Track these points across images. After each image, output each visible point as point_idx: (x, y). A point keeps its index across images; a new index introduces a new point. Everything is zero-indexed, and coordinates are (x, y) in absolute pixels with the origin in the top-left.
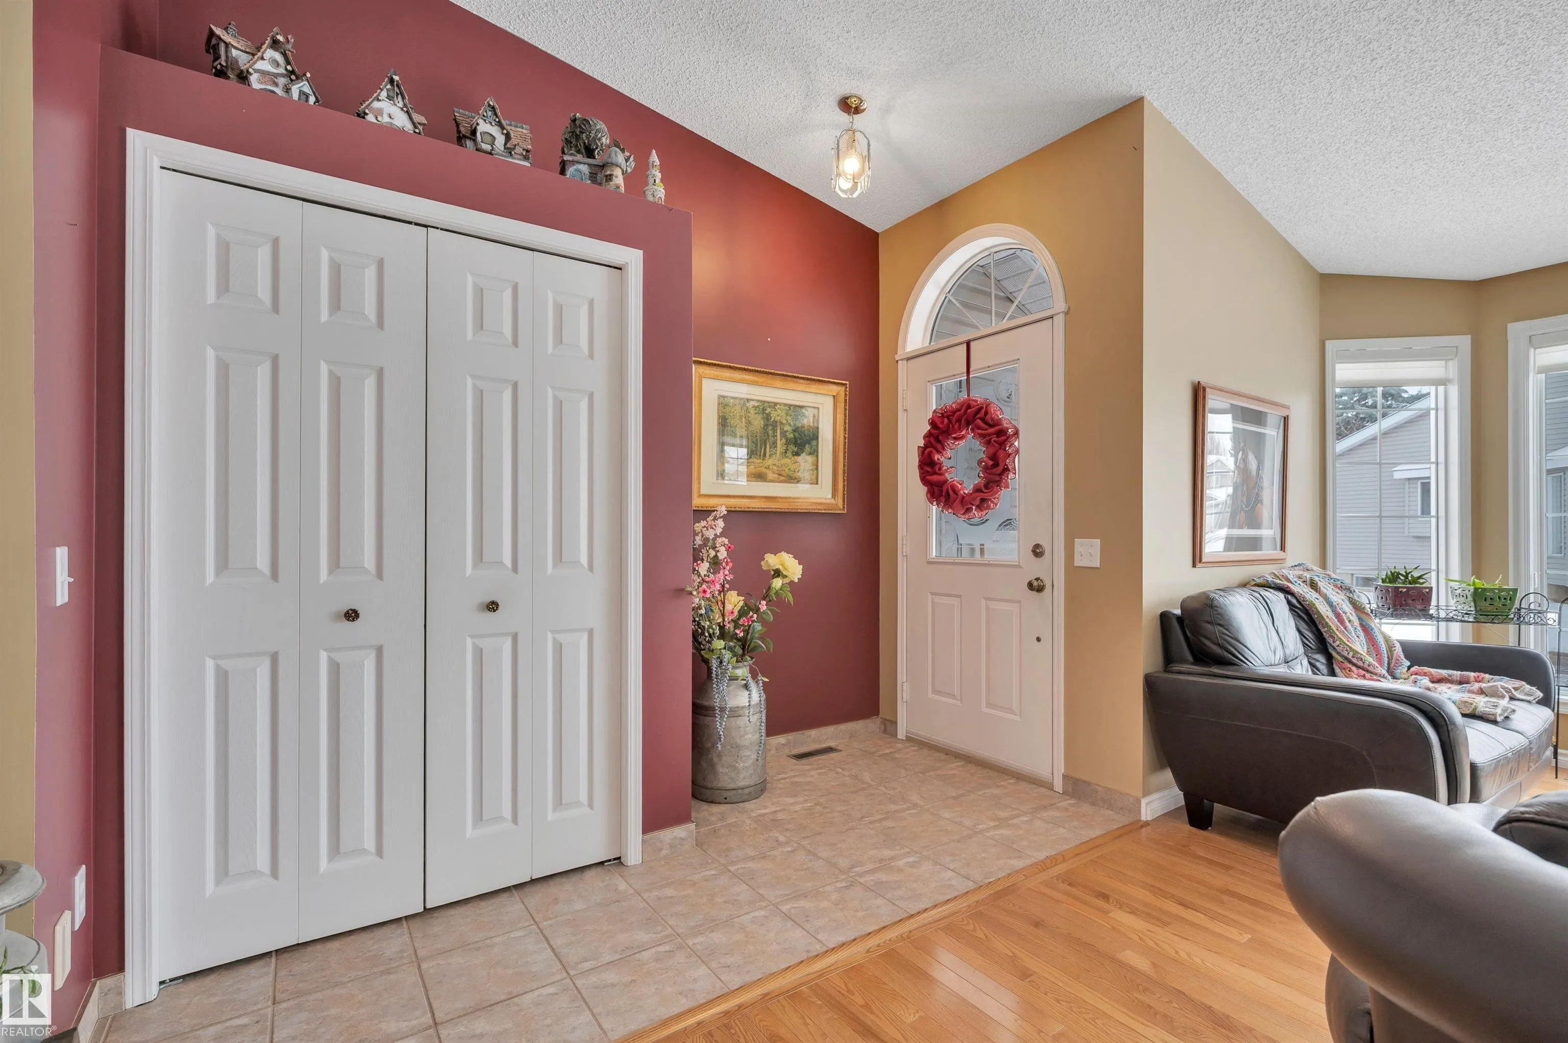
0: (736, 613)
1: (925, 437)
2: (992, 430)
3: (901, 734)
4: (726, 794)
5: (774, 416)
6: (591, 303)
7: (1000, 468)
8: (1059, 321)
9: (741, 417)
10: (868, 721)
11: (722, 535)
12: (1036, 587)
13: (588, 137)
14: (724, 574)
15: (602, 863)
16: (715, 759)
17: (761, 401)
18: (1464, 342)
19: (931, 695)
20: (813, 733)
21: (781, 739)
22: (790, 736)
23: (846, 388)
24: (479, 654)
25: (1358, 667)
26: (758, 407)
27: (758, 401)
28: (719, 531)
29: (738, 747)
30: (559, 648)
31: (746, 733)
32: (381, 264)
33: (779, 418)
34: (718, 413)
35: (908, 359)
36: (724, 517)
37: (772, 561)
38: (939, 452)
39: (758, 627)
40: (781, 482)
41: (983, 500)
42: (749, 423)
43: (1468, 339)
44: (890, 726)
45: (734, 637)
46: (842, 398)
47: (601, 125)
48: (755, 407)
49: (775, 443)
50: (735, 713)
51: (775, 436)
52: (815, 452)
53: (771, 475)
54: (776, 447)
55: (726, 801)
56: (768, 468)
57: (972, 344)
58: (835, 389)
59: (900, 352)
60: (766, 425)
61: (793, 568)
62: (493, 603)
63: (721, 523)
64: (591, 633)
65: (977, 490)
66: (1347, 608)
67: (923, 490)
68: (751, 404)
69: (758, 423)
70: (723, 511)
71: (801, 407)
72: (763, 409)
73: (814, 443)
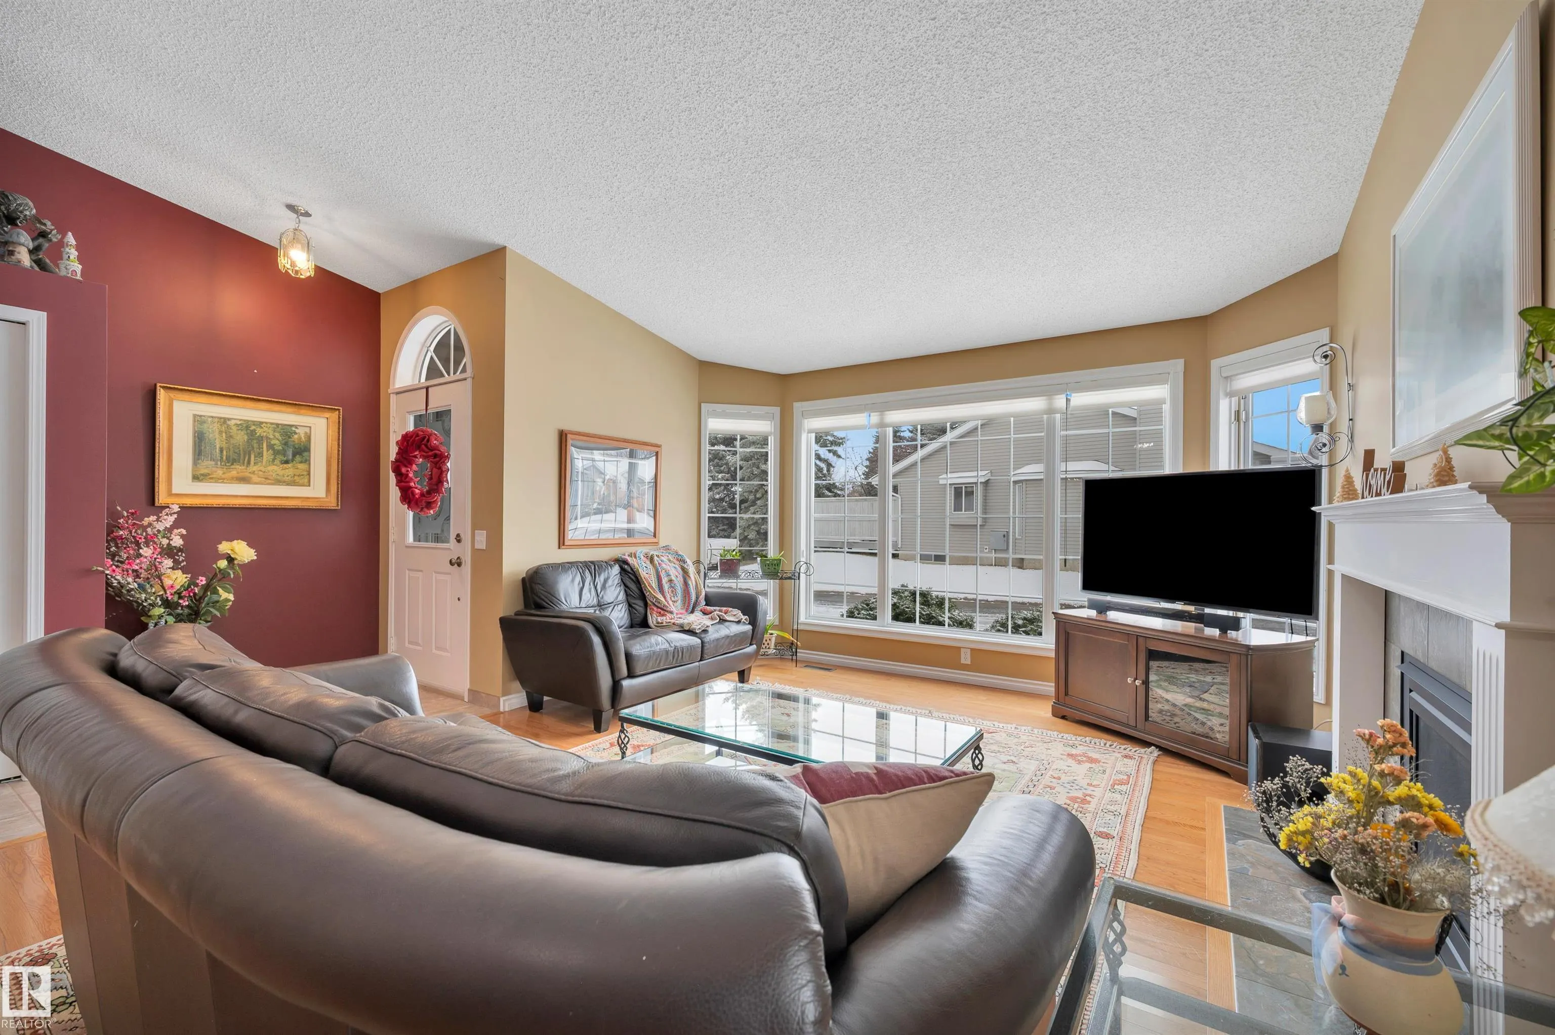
1: (398, 454)
5: (259, 432)
7: (438, 480)
8: (469, 383)
9: (220, 432)
12: (456, 563)
17: (245, 421)
18: (776, 410)
23: (339, 412)
25: (658, 607)
26: (240, 424)
27: (240, 420)
28: (169, 524)
33: (265, 434)
34: (194, 426)
35: (398, 393)
36: (179, 513)
37: (224, 547)
38: (404, 465)
40: (269, 484)
41: (429, 502)
42: (230, 436)
43: (778, 408)
46: (334, 420)
48: (237, 425)
49: (261, 453)
51: (260, 448)
52: (305, 462)
53: (255, 478)
54: (262, 456)
56: (253, 473)
57: (430, 389)
58: (327, 415)
59: (391, 387)
60: (249, 441)
61: (244, 552)
63: (172, 518)
65: (426, 494)
68: (232, 423)
69: (241, 438)
70: (176, 508)
71: (291, 426)
72: (247, 426)
73: (306, 454)
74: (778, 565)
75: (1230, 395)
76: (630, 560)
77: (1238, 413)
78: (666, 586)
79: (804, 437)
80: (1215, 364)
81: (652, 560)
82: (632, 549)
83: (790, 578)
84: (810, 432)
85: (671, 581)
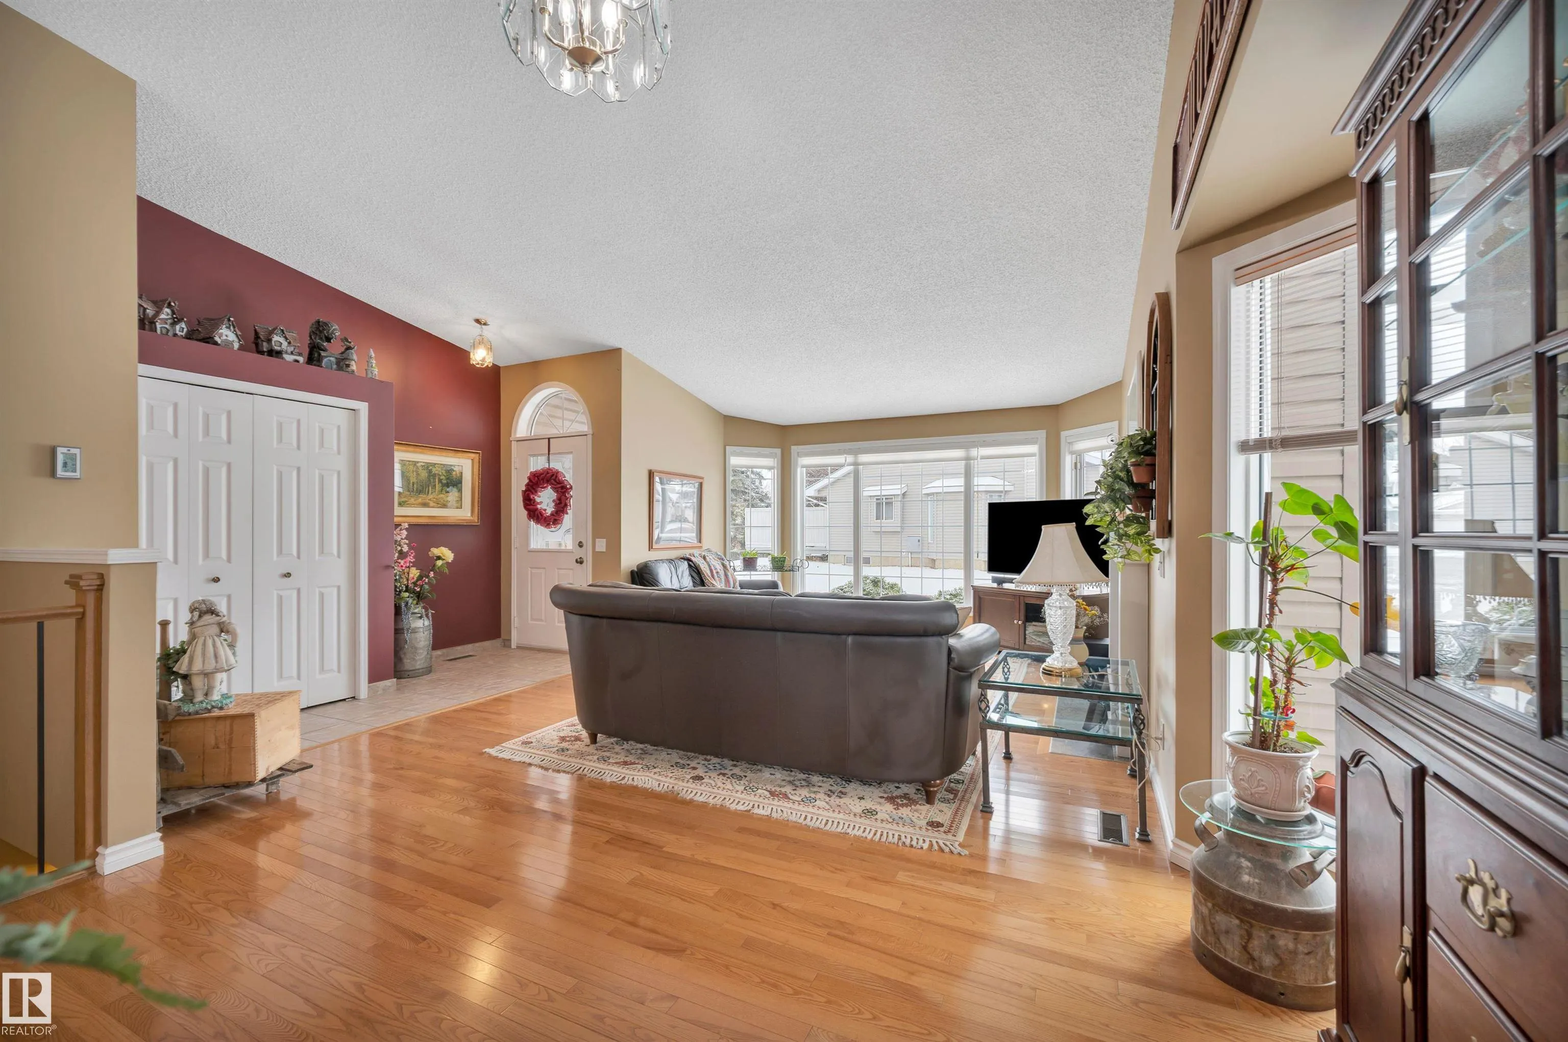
0: (415, 579)
1: (526, 485)
2: (559, 486)
3: (513, 646)
4: (408, 673)
5: (434, 471)
6: (339, 427)
7: (563, 505)
8: (590, 437)
9: (413, 471)
10: (494, 641)
11: (406, 538)
12: (580, 562)
13: (328, 332)
14: (411, 558)
15: (344, 700)
16: (403, 656)
17: (426, 463)
18: (778, 451)
19: (530, 622)
20: (459, 648)
21: (439, 652)
22: (445, 651)
23: (480, 455)
24: (280, 598)
26: (424, 466)
27: (424, 463)
28: (404, 536)
29: (416, 648)
30: (322, 595)
31: (420, 641)
32: (229, 414)
33: (437, 472)
35: (517, 442)
36: (406, 529)
37: (436, 551)
38: (533, 493)
39: (426, 587)
40: (438, 508)
41: (555, 520)
42: (418, 474)
43: (780, 450)
44: (507, 643)
45: (414, 592)
46: (476, 461)
47: (336, 327)
48: (422, 466)
49: (435, 486)
50: (415, 631)
51: (435, 482)
52: (460, 491)
53: (432, 504)
54: (435, 488)
55: (409, 677)
56: (430, 500)
57: (551, 440)
58: (473, 455)
59: (513, 436)
60: (429, 476)
61: (448, 555)
62: (288, 573)
63: (405, 533)
64: (339, 587)
65: (552, 514)
66: (719, 567)
67: (526, 513)
68: (419, 465)
69: (424, 474)
70: (406, 526)
71: (451, 465)
72: (428, 467)
73: (460, 485)
74: (784, 561)
75: (1072, 453)
76: (693, 558)
77: (1076, 463)
78: (715, 574)
79: (799, 470)
80: (1064, 434)
81: (704, 558)
82: (691, 551)
83: (790, 571)
84: (803, 467)
85: (717, 573)
